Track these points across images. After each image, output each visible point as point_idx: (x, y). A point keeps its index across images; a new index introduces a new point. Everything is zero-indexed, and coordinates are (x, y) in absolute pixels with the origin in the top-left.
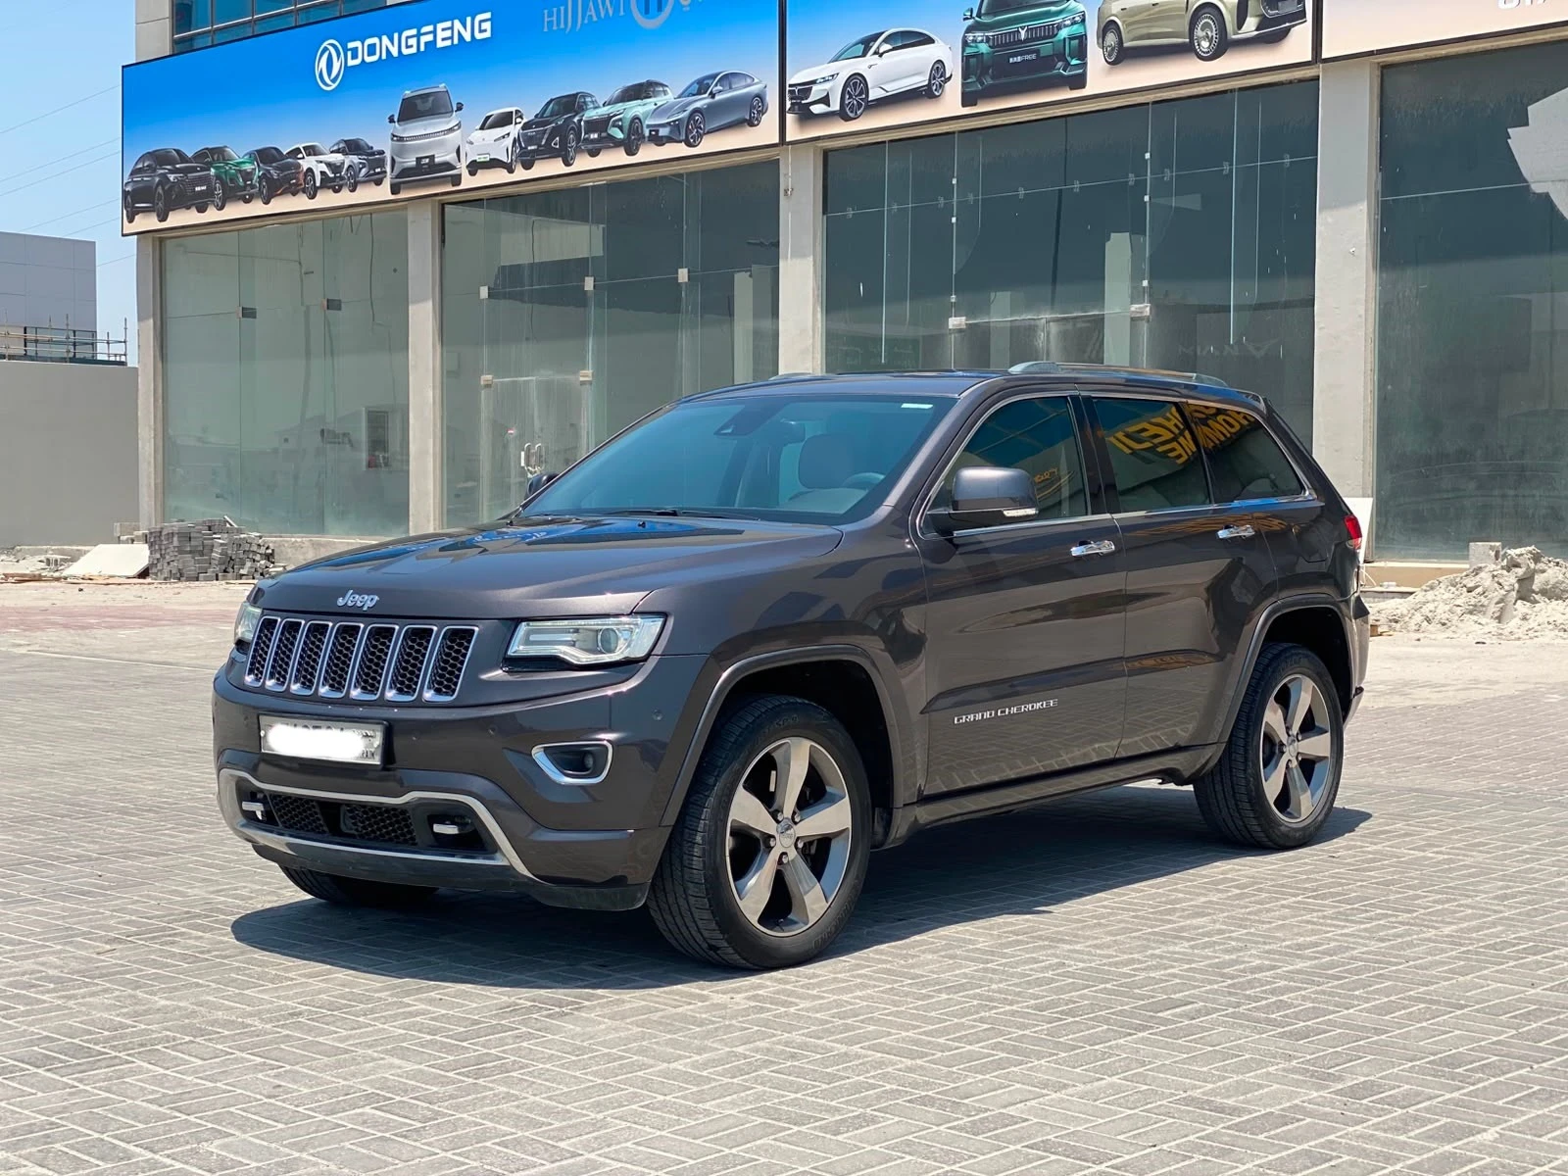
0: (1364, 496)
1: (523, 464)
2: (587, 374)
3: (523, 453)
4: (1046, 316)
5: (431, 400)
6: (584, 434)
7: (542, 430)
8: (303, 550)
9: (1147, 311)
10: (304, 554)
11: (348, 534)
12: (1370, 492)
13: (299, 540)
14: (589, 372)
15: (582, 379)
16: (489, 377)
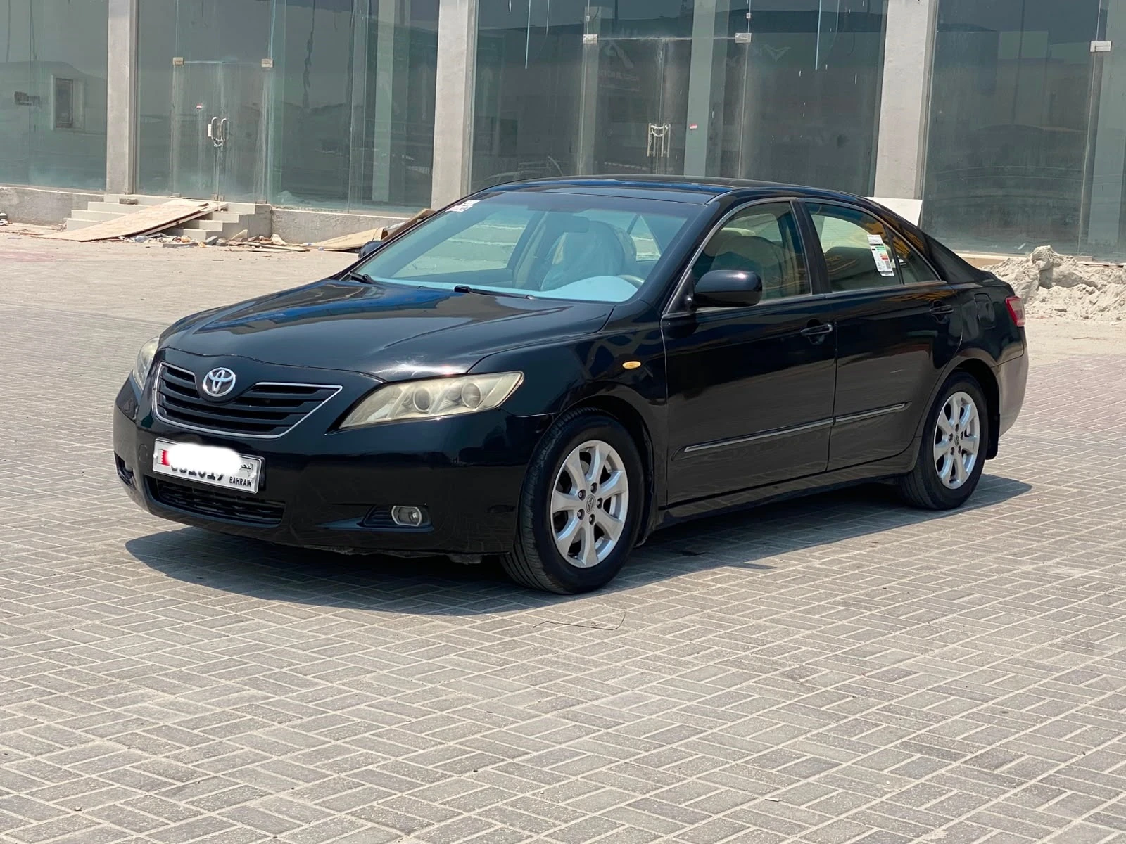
0: (915, 198)
1: (210, 135)
2: (267, 63)
3: (210, 126)
4: (665, 39)
5: (128, 75)
6: (264, 112)
7: (227, 106)
8: (10, 197)
9: (749, 41)
10: (9, 200)
11: (50, 186)
12: (919, 194)
13: (5, 188)
14: (271, 62)
15: (264, 66)
16: (181, 59)
